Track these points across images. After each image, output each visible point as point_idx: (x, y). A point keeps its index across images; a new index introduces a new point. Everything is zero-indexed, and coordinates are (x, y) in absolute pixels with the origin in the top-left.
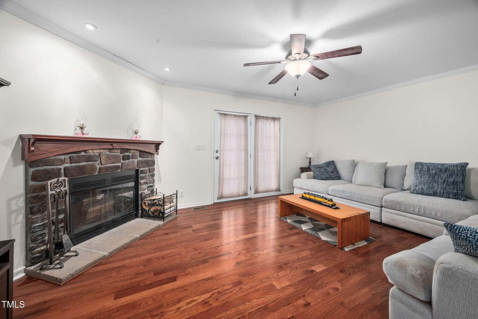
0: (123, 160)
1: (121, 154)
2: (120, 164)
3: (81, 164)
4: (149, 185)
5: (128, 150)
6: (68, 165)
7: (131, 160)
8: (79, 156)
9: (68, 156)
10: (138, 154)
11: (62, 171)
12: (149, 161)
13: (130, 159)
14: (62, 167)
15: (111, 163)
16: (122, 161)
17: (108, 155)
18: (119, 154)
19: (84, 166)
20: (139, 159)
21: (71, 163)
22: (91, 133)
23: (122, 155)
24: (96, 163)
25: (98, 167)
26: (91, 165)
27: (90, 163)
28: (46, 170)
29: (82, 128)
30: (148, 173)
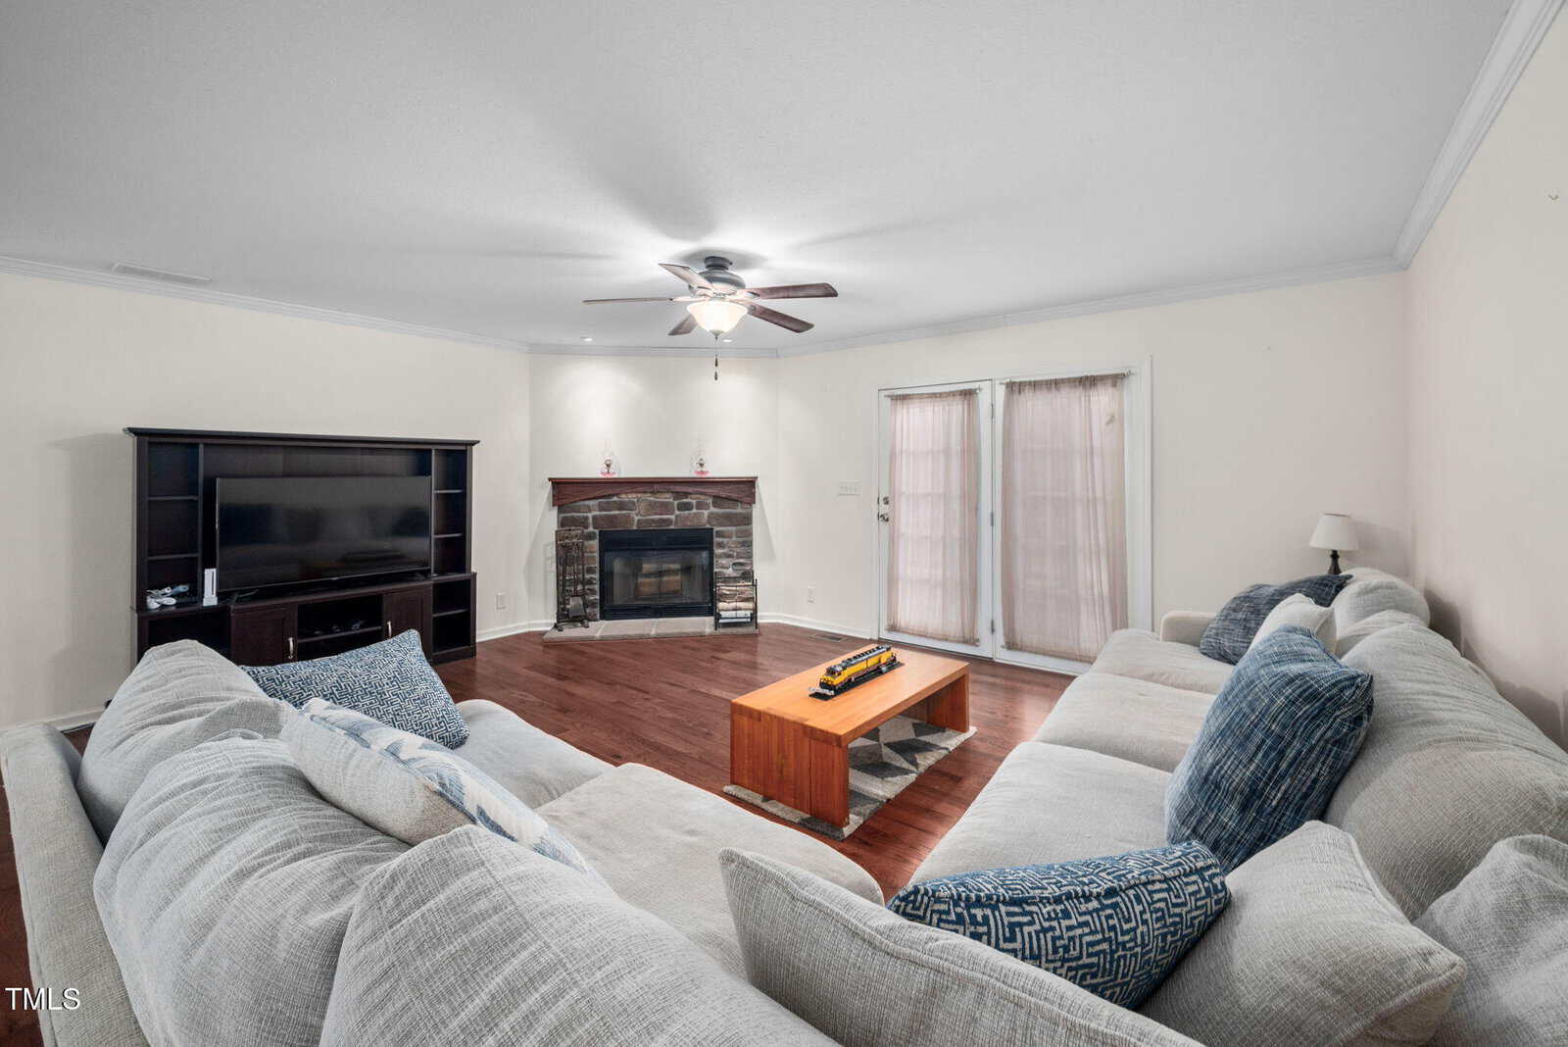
0: (679, 509)
1: (674, 499)
2: (673, 517)
3: (613, 513)
4: (737, 561)
5: (686, 495)
6: (598, 513)
7: (694, 511)
8: (608, 503)
9: (597, 501)
10: (710, 501)
11: (590, 520)
12: (736, 514)
13: (692, 509)
14: (590, 515)
15: (656, 514)
16: (677, 512)
17: (650, 501)
18: (671, 500)
19: (615, 516)
20: (712, 509)
21: (600, 511)
22: (625, 471)
23: (676, 502)
24: (634, 512)
25: (636, 518)
26: (624, 515)
27: (624, 512)
28: (572, 517)
29: (608, 466)
30: (734, 539)
